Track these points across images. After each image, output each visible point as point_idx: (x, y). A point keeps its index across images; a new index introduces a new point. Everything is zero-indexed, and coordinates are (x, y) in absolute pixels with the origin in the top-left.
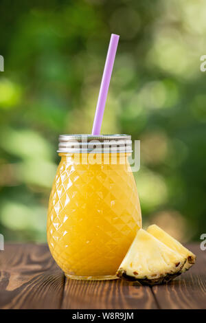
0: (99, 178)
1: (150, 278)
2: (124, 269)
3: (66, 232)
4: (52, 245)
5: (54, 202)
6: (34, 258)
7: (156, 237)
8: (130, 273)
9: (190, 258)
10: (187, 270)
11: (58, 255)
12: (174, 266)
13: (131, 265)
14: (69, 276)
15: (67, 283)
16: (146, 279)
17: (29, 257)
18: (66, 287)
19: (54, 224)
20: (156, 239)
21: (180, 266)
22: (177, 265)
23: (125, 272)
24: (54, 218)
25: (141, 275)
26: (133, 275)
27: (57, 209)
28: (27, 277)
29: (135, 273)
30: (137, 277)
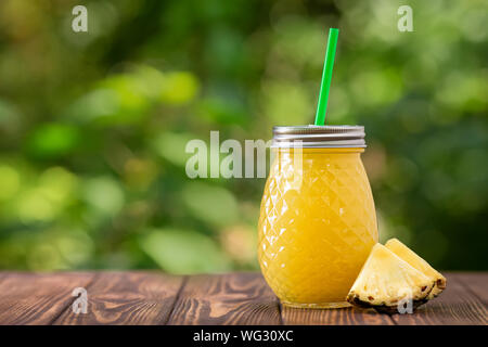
0: (325, 179)
1: (389, 304)
2: (356, 292)
3: (282, 248)
4: (266, 264)
5: (267, 210)
6: (234, 287)
7: (396, 253)
8: (364, 297)
9: (439, 282)
10: (435, 296)
11: (273, 277)
12: (420, 289)
13: (365, 288)
14: (286, 302)
15: (283, 312)
16: (384, 305)
17: (228, 286)
18: (283, 315)
19: (268, 238)
20: (396, 256)
21: (427, 290)
22: (423, 289)
23: (358, 296)
24: (267, 230)
25: (378, 300)
26: (368, 300)
27: (272, 219)
28: (231, 305)
29: (370, 298)
30: (372, 302)
